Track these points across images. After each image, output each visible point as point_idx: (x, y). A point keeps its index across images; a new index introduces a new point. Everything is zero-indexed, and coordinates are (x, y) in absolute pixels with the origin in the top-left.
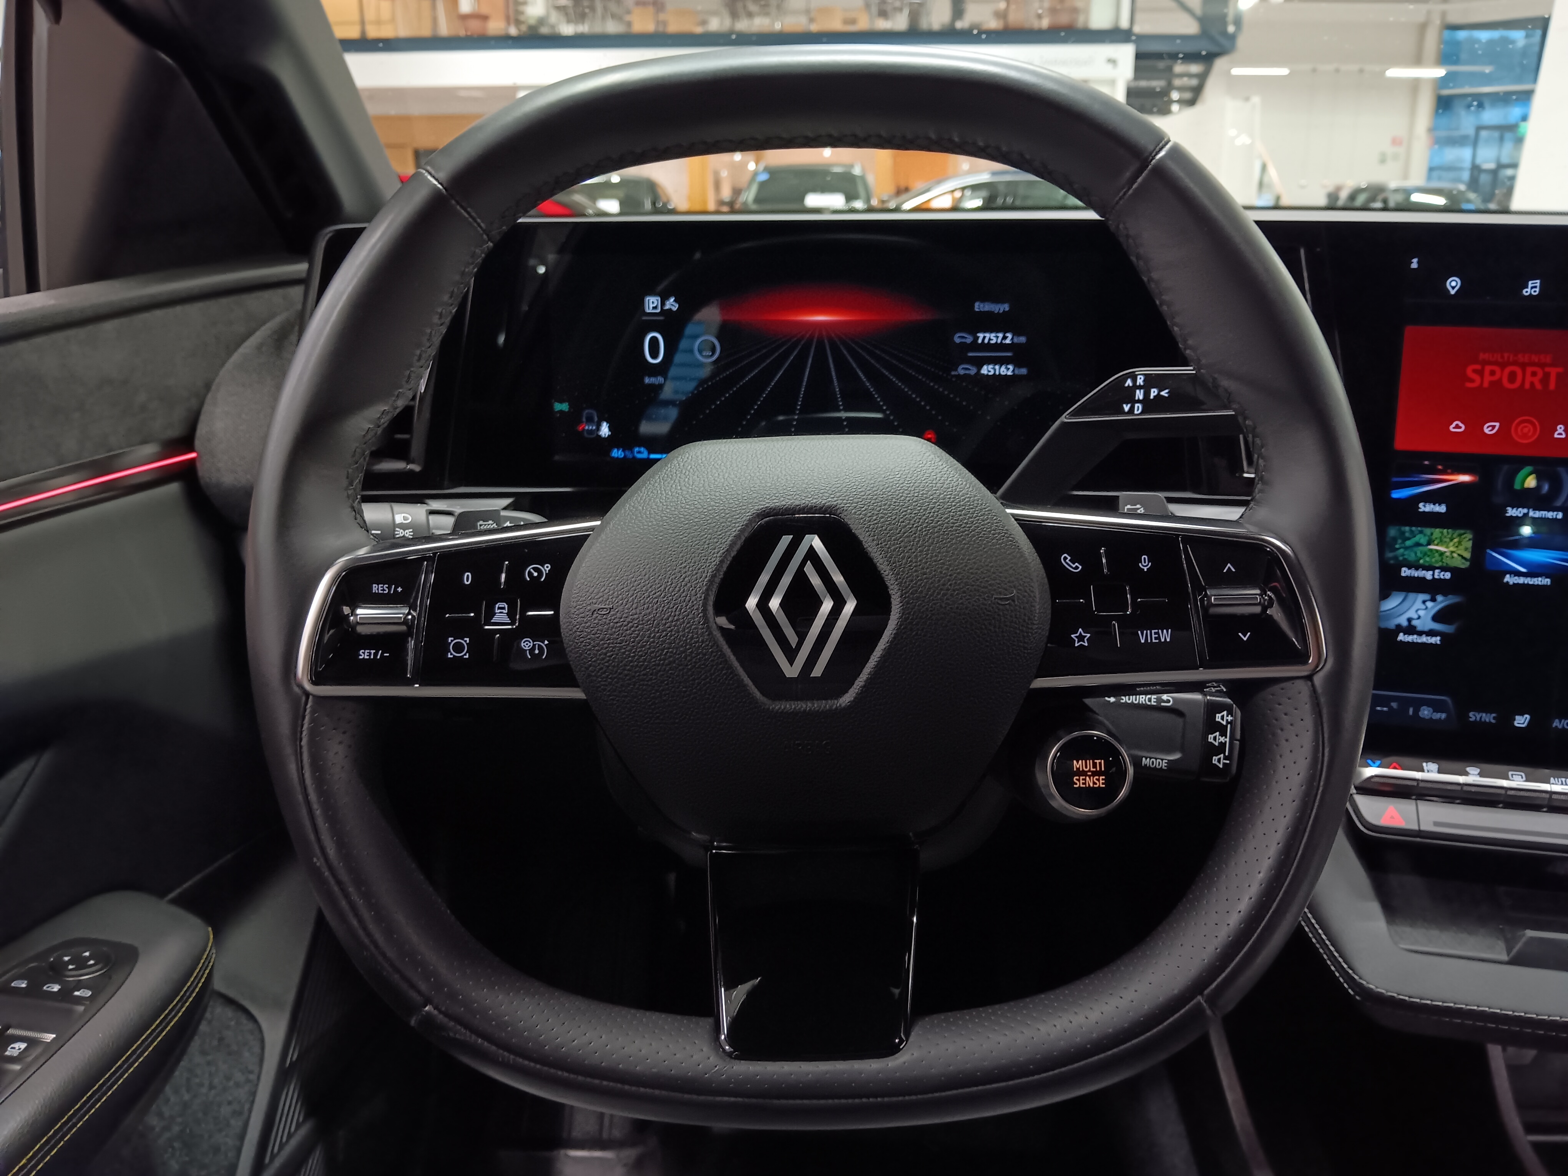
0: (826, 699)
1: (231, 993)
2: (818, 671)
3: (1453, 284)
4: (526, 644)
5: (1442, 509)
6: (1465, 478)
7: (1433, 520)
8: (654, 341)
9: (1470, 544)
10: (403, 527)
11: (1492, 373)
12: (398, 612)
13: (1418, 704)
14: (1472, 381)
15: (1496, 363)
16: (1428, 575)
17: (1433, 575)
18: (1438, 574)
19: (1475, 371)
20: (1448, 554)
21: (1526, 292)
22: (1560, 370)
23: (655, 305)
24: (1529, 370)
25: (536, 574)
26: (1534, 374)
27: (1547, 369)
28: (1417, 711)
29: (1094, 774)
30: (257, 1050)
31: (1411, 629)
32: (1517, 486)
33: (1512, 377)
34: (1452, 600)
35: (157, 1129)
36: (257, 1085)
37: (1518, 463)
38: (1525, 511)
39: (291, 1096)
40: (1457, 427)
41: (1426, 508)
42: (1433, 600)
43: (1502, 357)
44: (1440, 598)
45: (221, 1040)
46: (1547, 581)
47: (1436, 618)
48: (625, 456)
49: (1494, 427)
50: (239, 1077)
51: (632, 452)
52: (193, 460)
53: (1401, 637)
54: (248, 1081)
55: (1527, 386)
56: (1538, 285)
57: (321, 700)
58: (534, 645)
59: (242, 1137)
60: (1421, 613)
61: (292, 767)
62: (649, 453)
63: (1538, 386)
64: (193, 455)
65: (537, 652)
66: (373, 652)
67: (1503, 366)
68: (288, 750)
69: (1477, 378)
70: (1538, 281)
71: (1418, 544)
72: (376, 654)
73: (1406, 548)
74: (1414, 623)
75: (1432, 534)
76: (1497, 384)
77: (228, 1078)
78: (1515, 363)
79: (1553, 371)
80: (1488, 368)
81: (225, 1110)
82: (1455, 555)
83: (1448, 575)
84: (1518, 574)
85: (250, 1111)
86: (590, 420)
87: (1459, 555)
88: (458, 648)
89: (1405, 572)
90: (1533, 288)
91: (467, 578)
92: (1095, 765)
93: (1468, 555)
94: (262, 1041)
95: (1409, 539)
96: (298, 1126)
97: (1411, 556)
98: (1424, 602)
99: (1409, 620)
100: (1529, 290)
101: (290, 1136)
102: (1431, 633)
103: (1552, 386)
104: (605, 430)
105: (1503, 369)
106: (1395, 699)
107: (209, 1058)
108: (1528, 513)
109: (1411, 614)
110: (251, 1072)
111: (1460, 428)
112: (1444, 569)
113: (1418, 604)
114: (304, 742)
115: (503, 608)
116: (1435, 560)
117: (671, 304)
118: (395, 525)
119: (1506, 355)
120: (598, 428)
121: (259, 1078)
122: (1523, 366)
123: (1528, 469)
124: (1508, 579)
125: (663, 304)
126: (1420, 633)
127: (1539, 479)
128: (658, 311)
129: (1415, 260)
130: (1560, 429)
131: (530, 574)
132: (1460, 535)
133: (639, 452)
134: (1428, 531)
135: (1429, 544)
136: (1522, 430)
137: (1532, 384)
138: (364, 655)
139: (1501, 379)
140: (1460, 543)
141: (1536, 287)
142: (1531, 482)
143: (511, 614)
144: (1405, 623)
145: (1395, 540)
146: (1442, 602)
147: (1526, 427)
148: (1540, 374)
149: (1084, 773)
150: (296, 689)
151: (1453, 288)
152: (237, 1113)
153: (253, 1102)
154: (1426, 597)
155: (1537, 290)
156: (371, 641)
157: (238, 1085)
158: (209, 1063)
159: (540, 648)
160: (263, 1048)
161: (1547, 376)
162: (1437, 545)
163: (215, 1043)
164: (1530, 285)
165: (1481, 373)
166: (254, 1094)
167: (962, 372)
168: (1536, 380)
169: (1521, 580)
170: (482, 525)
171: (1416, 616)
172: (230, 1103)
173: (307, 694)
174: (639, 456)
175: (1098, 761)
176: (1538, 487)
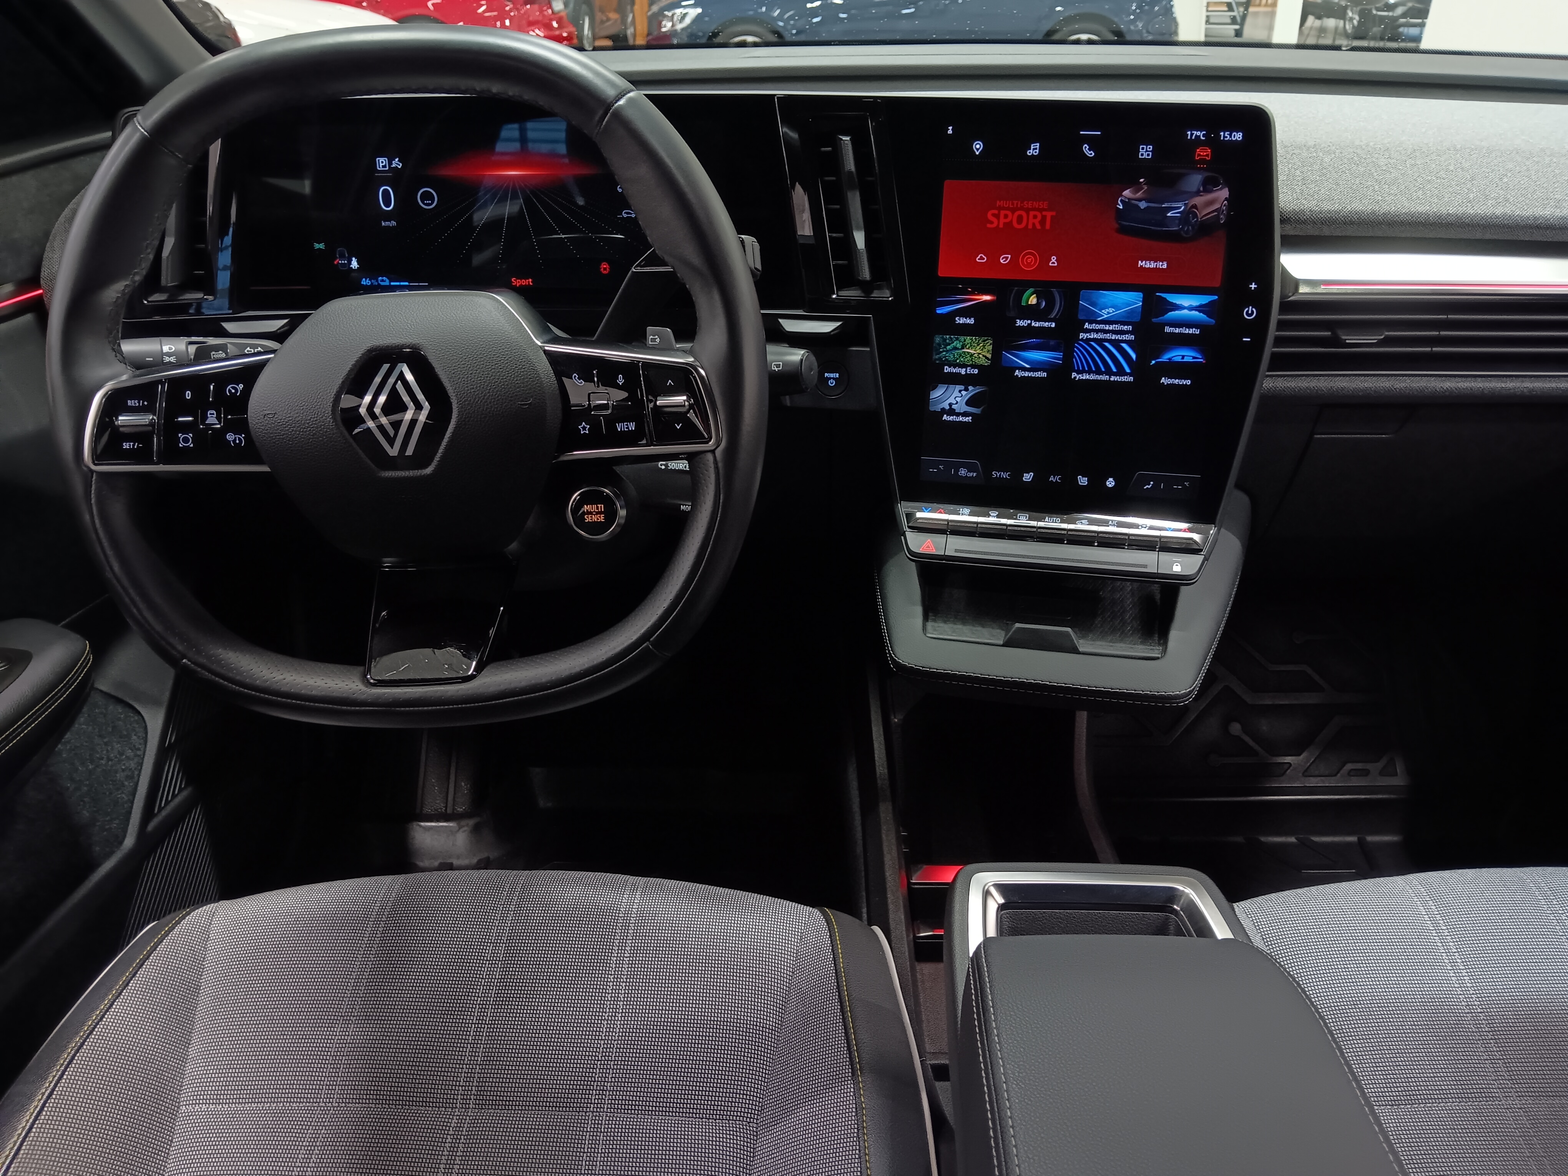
0: (418, 469)
1: (120, 695)
2: (409, 452)
3: (978, 146)
4: (230, 437)
5: (971, 321)
6: (987, 298)
7: (965, 330)
8: (386, 192)
9: (991, 348)
10: (169, 355)
11: (1006, 216)
12: (145, 419)
13: (957, 467)
14: (992, 223)
15: (1008, 209)
16: (963, 371)
17: (966, 371)
18: (970, 371)
19: (993, 215)
20: (976, 355)
21: (1030, 153)
22: (1054, 213)
23: (384, 164)
24: (1032, 213)
25: (233, 391)
26: (1035, 217)
27: (1044, 213)
28: (957, 471)
29: (597, 513)
30: (141, 734)
31: (951, 412)
32: (1023, 304)
33: (1020, 219)
34: (978, 389)
35: (71, 789)
36: (143, 759)
37: (1025, 285)
38: (1029, 322)
39: (172, 768)
40: (982, 258)
41: (961, 321)
42: (966, 390)
43: (1013, 204)
44: (971, 388)
45: (114, 727)
46: (1045, 374)
47: (968, 403)
48: (372, 283)
49: (1007, 258)
50: (129, 753)
51: (377, 281)
52: (41, 295)
53: (945, 417)
54: (136, 755)
55: (1030, 227)
56: (1038, 147)
57: (101, 474)
58: (235, 438)
59: (134, 795)
60: (958, 399)
61: (87, 517)
62: (390, 282)
63: (1038, 227)
64: (41, 291)
65: (237, 442)
66: (132, 444)
67: (1013, 211)
68: (84, 507)
69: (995, 220)
70: (1038, 144)
71: (955, 348)
72: (134, 445)
73: (947, 351)
74: (953, 407)
75: (965, 341)
76: (1009, 225)
77: (121, 754)
78: (1022, 208)
79: (1049, 214)
80: (1003, 213)
81: (120, 776)
82: (981, 356)
83: (976, 371)
84: (1024, 369)
85: (139, 775)
86: (342, 257)
87: (983, 356)
88: (186, 440)
89: (947, 369)
90: (1034, 150)
91: (188, 395)
92: (597, 508)
93: (989, 356)
94: (146, 728)
95: (949, 344)
96: (180, 790)
97: (951, 358)
98: (960, 391)
99: (950, 405)
100: (1031, 151)
101: (174, 796)
102: (965, 414)
103: (1048, 226)
104: (354, 264)
105: (1013, 214)
106: (941, 463)
107: (105, 740)
108: (1031, 323)
109: (952, 400)
110: (139, 749)
111: (984, 259)
112: (973, 366)
113: (956, 393)
114: (93, 501)
115: (213, 414)
116: (967, 360)
117: (396, 163)
118: (163, 354)
119: (1015, 202)
120: (350, 262)
121: (144, 754)
122: (1027, 211)
123: (1031, 290)
124: (1017, 373)
125: (390, 163)
126: (958, 415)
127: (1038, 298)
128: (387, 168)
129: (950, 128)
130: (1054, 259)
131: (230, 391)
132: (984, 341)
133: (383, 281)
134: (962, 338)
135: (963, 348)
136: (1026, 261)
137: (1034, 224)
138: (126, 446)
139: (1011, 221)
140: (984, 346)
141: (1036, 149)
142: (1033, 300)
143: (218, 418)
144: (947, 407)
145: (939, 345)
146: (972, 391)
147: (1030, 258)
148: (1039, 218)
149: (591, 513)
150: (85, 469)
151: (978, 150)
152: (128, 778)
153: (140, 771)
154: (962, 387)
155: (1037, 151)
156: (129, 437)
157: (128, 758)
158: (106, 744)
159: (239, 439)
160: (146, 733)
161: (1044, 218)
162: (968, 349)
163: (110, 729)
164: (1032, 148)
165: (997, 216)
166: (141, 764)
167: (625, 216)
168: (1037, 221)
169: (1027, 374)
170: (214, 355)
171: (955, 402)
172: (123, 770)
173: (92, 471)
174: (382, 283)
175: (599, 506)
176: (1038, 304)
